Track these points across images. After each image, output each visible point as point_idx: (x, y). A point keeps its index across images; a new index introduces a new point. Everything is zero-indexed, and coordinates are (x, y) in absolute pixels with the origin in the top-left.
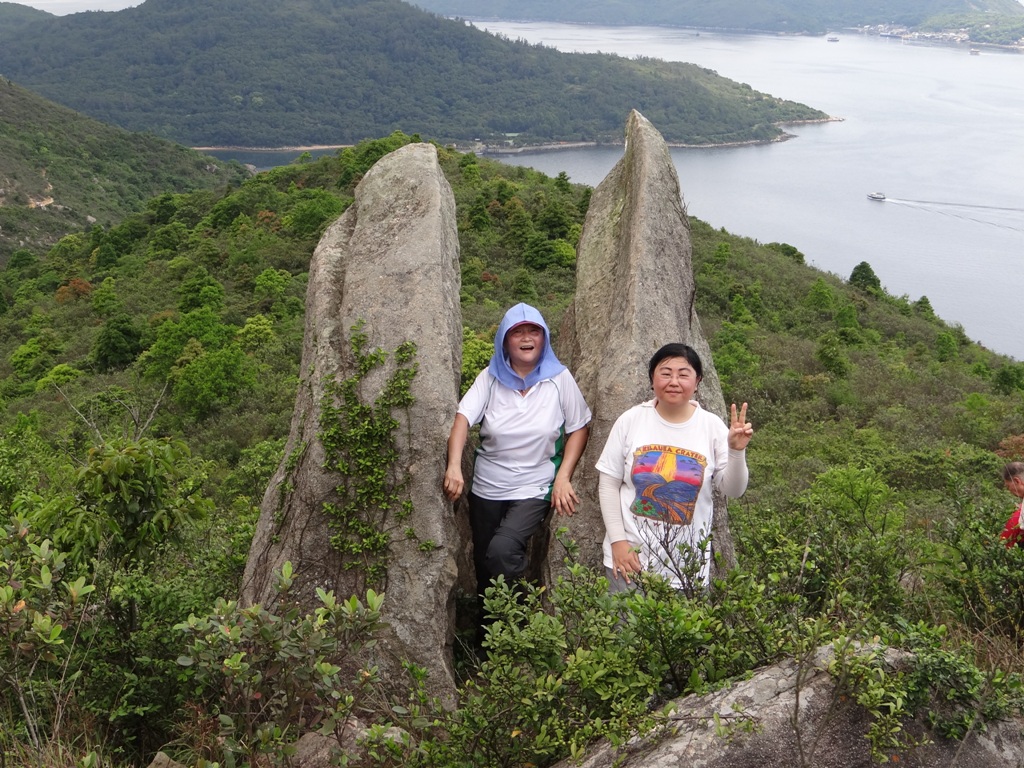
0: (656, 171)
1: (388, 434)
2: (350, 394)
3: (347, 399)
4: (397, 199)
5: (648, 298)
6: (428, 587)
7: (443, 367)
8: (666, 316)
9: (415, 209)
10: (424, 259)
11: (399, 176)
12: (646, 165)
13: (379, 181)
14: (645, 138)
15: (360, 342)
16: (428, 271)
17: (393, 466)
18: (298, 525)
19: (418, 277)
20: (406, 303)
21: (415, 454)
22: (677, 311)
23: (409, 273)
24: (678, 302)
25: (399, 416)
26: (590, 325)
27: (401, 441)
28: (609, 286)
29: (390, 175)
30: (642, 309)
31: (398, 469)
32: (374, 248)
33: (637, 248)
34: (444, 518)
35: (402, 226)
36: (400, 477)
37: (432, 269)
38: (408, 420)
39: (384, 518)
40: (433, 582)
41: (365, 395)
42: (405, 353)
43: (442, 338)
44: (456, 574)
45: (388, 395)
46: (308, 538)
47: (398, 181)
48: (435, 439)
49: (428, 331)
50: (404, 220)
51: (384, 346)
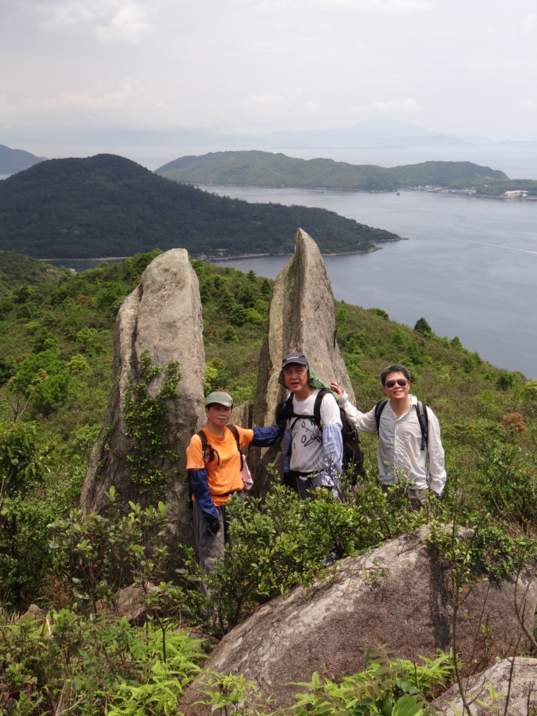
0: (313, 262)
1: (164, 415)
2: (141, 394)
3: (139, 395)
4: (166, 281)
5: (311, 334)
7: (195, 375)
8: (321, 345)
9: (176, 286)
10: (183, 314)
11: (167, 267)
12: (308, 259)
13: (155, 270)
14: (306, 244)
15: (147, 362)
16: (185, 321)
17: (167, 433)
18: (112, 469)
19: (179, 324)
20: (173, 340)
21: (180, 426)
22: (327, 342)
23: (174, 322)
24: (328, 336)
25: (170, 405)
26: (278, 351)
27: (172, 419)
28: (288, 328)
29: (162, 267)
30: (308, 341)
31: (170, 435)
32: (154, 308)
33: (304, 306)
35: (169, 296)
36: (171, 439)
37: (187, 319)
38: (176, 406)
39: (162, 464)
41: (150, 393)
42: (173, 369)
43: (194, 359)
45: (164, 393)
46: (118, 476)
47: (166, 270)
48: (191, 417)
49: (186, 355)
50: (171, 292)
51: (161, 365)
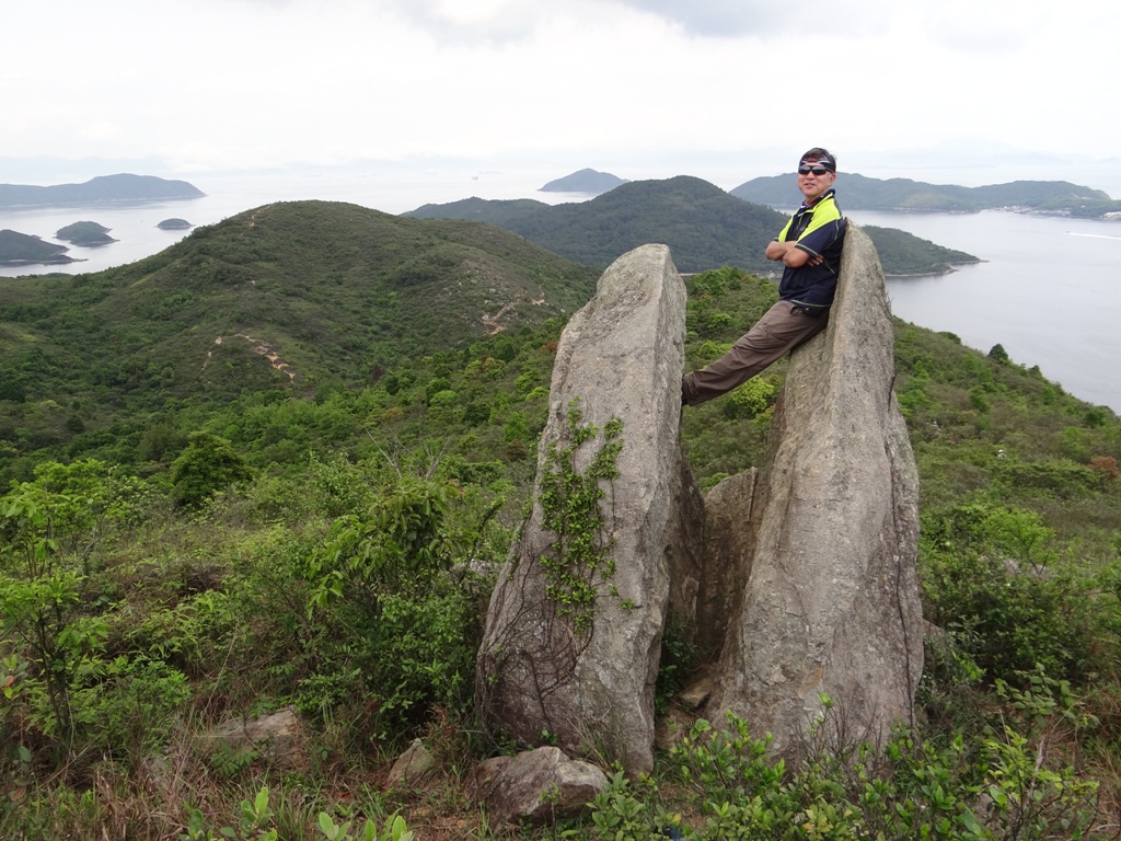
0: (863, 268)
1: (595, 501)
2: (565, 461)
3: (564, 467)
4: (626, 291)
5: (849, 385)
6: (628, 640)
7: (647, 444)
8: (866, 402)
9: (640, 299)
10: (638, 343)
11: (631, 270)
12: (854, 262)
13: (615, 275)
14: (854, 238)
15: (576, 417)
16: (640, 355)
17: (599, 531)
18: (521, 572)
19: (630, 360)
20: (619, 383)
21: (617, 522)
22: (877, 396)
23: (623, 356)
24: (879, 388)
25: (604, 485)
26: (797, 404)
27: (607, 510)
28: (816, 369)
29: (625, 270)
30: (843, 396)
31: (604, 533)
32: (600, 332)
33: (840, 338)
34: (644, 580)
35: (626, 313)
36: (606, 540)
37: (644, 352)
38: (613, 490)
39: (592, 574)
40: (632, 636)
41: (578, 465)
42: (613, 429)
43: (649, 416)
44: (659, 623)
45: (596, 467)
46: (530, 584)
47: (630, 275)
48: (636, 510)
49: (635, 410)
50: (629, 308)
51: (595, 421)
